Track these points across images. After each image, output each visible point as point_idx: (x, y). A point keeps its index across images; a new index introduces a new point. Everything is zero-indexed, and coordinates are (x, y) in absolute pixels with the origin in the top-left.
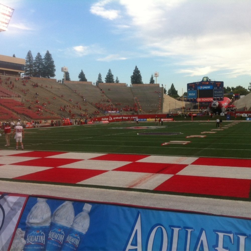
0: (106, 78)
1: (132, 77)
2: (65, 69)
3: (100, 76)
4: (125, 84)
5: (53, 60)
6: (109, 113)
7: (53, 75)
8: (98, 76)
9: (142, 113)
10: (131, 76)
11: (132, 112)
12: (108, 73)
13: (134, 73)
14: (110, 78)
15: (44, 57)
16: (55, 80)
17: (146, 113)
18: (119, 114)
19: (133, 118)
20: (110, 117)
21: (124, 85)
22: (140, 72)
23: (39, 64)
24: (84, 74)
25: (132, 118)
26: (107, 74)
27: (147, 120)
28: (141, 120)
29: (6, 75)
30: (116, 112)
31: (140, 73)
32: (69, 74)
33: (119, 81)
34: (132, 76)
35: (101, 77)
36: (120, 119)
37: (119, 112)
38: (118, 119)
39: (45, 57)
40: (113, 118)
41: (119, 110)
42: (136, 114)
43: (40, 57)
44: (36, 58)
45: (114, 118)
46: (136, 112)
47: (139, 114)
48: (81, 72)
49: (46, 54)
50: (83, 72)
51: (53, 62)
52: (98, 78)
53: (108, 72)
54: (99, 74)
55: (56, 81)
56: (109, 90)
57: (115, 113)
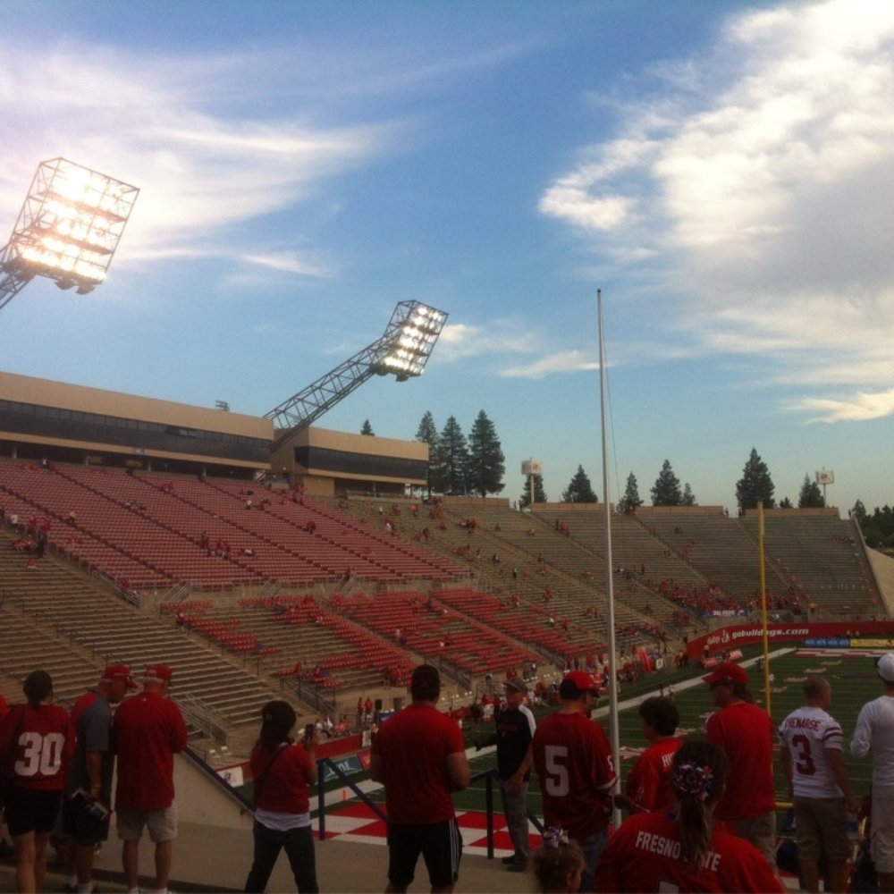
0: (654, 491)
1: (740, 485)
2: (536, 467)
3: (632, 482)
4: (721, 507)
5: (498, 440)
6: (717, 616)
7: (500, 487)
8: (627, 482)
9: (821, 617)
10: (737, 482)
11: (784, 612)
12: (661, 474)
13: (747, 474)
14: (667, 489)
15: (471, 433)
16: (506, 501)
17: (831, 616)
18: (745, 619)
19: (793, 632)
20: (724, 631)
21: (719, 512)
22: (767, 470)
23: (454, 452)
24: (588, 478)
25: (790, 632)
26: (658, 477)
27: (852, 645)
28: (831, 642)
29: (378, 496)
30: (736, 613)
31: (767, 473)
32: (542, 480)
33: (693, 497)
34: (743, 482)
35: (635, 486)
36: (751, 636)
37: (746, 614)
38: (746, 637)
39: (473, 431)
40: (731, 635)
41: (744, 607)
42: (797, 619)
43: (455, 431)
44: (443, 434)
45: (735, 635)
46: (798, 612)
47: (812, 619)
48: (576, 472)
49: (477, 422)
50: (586, 473)
51: (497, 445)
52: (626, 488)
53: (661, 469)
54: (629, 476)
55: (508, 506)
56: (677, 531)
57: (732, 616)
